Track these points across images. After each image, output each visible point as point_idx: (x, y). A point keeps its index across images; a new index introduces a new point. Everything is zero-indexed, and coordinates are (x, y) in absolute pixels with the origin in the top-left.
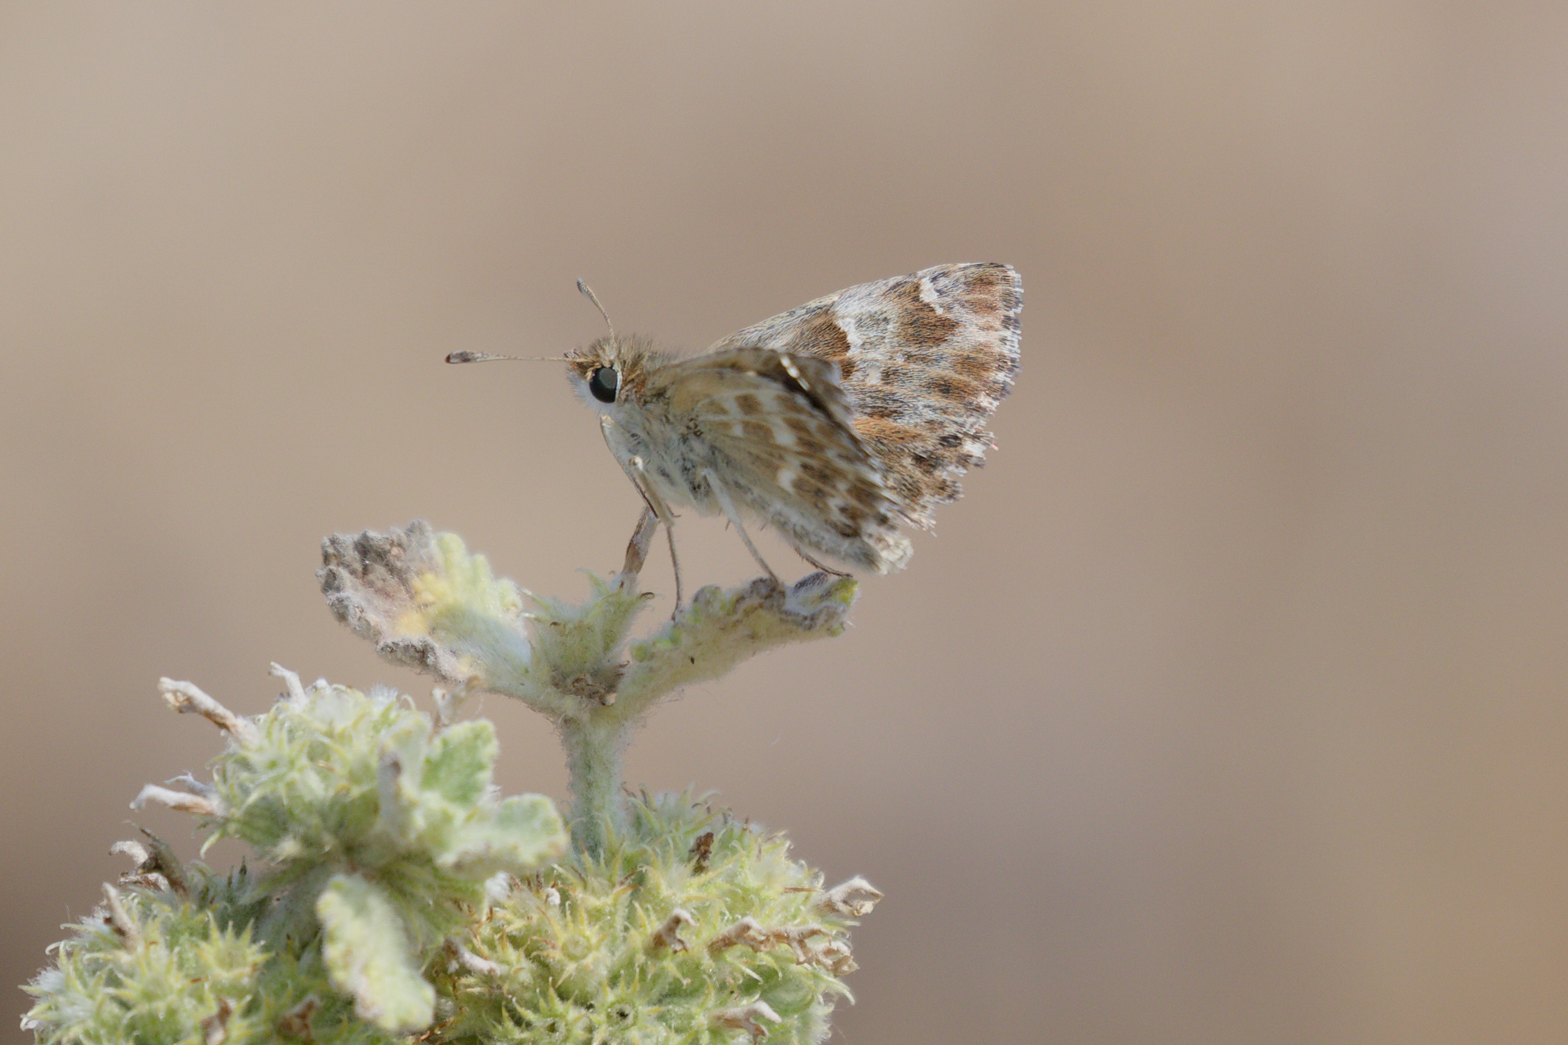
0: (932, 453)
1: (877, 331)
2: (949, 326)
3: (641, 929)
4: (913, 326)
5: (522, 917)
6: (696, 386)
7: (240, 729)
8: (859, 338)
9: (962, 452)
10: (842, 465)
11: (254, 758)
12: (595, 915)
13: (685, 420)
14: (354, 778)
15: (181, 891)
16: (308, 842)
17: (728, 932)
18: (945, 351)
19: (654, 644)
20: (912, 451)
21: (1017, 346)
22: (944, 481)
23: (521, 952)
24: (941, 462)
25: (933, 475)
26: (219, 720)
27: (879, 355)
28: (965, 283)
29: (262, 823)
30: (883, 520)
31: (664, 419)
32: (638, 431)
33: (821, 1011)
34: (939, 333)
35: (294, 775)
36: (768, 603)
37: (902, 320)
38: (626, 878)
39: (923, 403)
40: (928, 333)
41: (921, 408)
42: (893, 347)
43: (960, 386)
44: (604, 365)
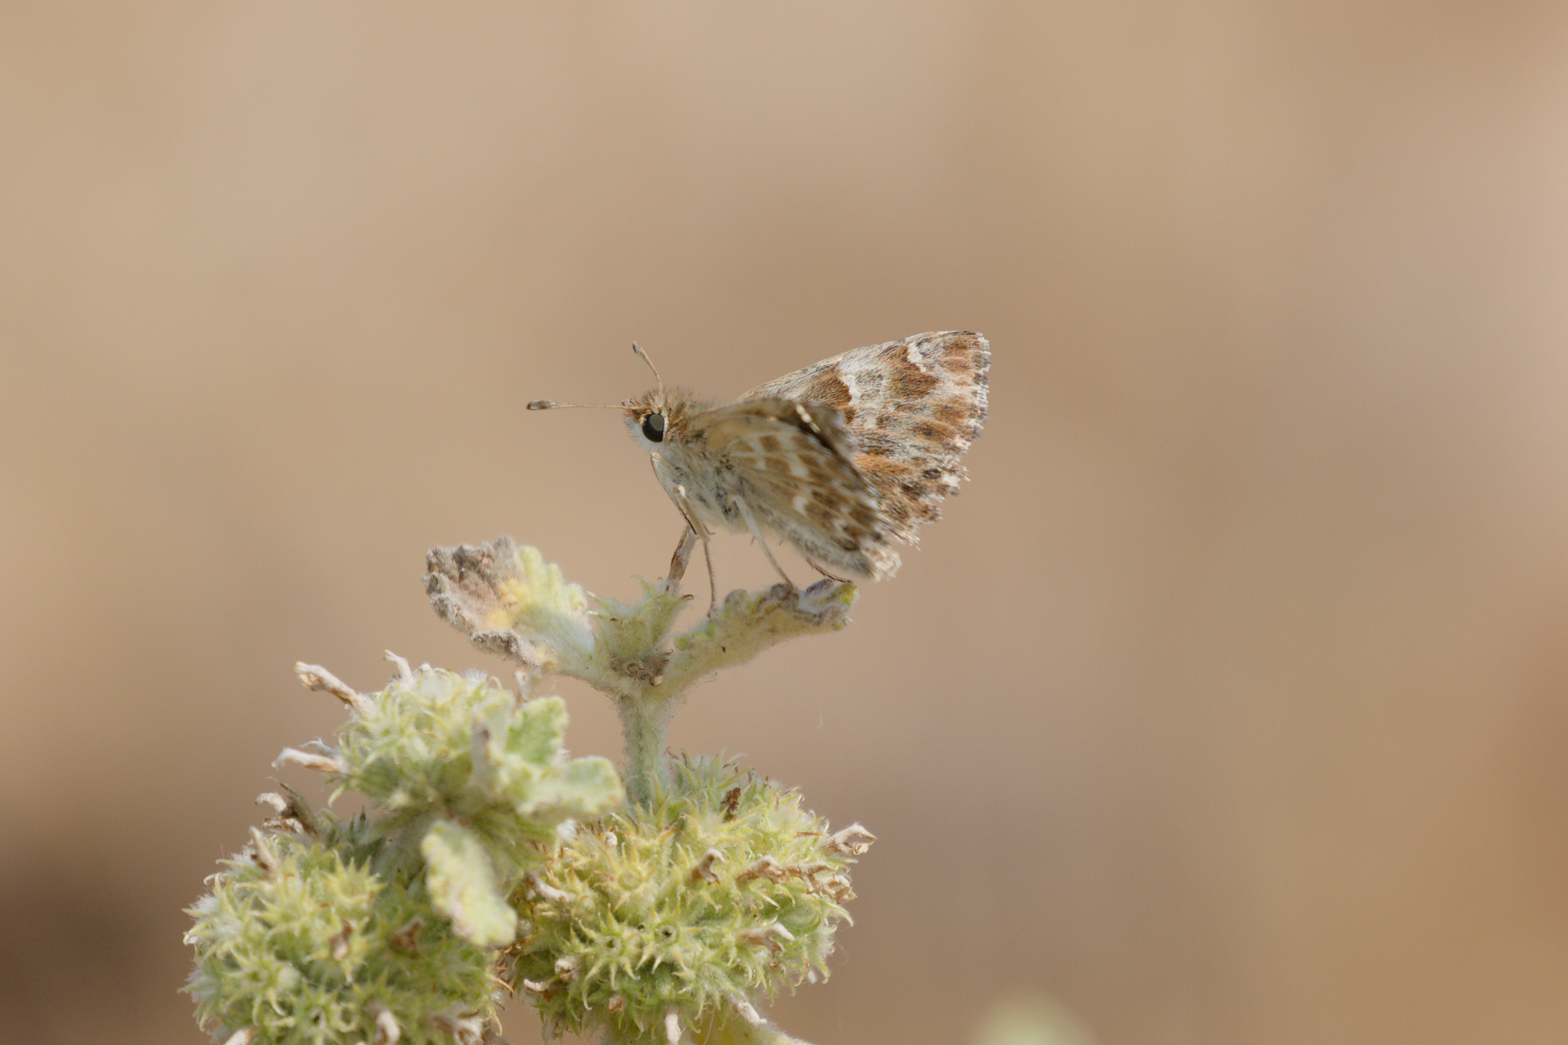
0: (917, 483)
1: (873, 385)
2: (931, 381)
3: (682, 865)
4: (902, 381)
5: (586, 855)
6: (728, 429)
7: (361, 704)
8: (859, 391)
9: (941, 483)
10: (845, 492)
11: (372, 727)
12: (645, 854)
13: (719, 456)
14: (452, 743)
15: (313, 834)
16: (415, 794)
17: (752, 868)
18: (928, 401)
19: (693, 636)
20: (901, 481)
21: (985, 397)
22: (927, 506)
23: (586, 884)
24: (924, 491)
25: (918, 501)
26: (343, 696)
27: (874, 405)
28: (944, 348)
29: (378, 779)
30: (878, 537)
31: (702, 455)
32: (681, 465)
33: (827, 931)
34: (922, 387)
35: (404, 741)
36: (784, 603)
37: (893, 377)
38: (670, 824)
39: (910, 443)
40: (914, 388)
41: (908, 447)
42: (886, 398)
43: (940, 429)
44: (654, 412)
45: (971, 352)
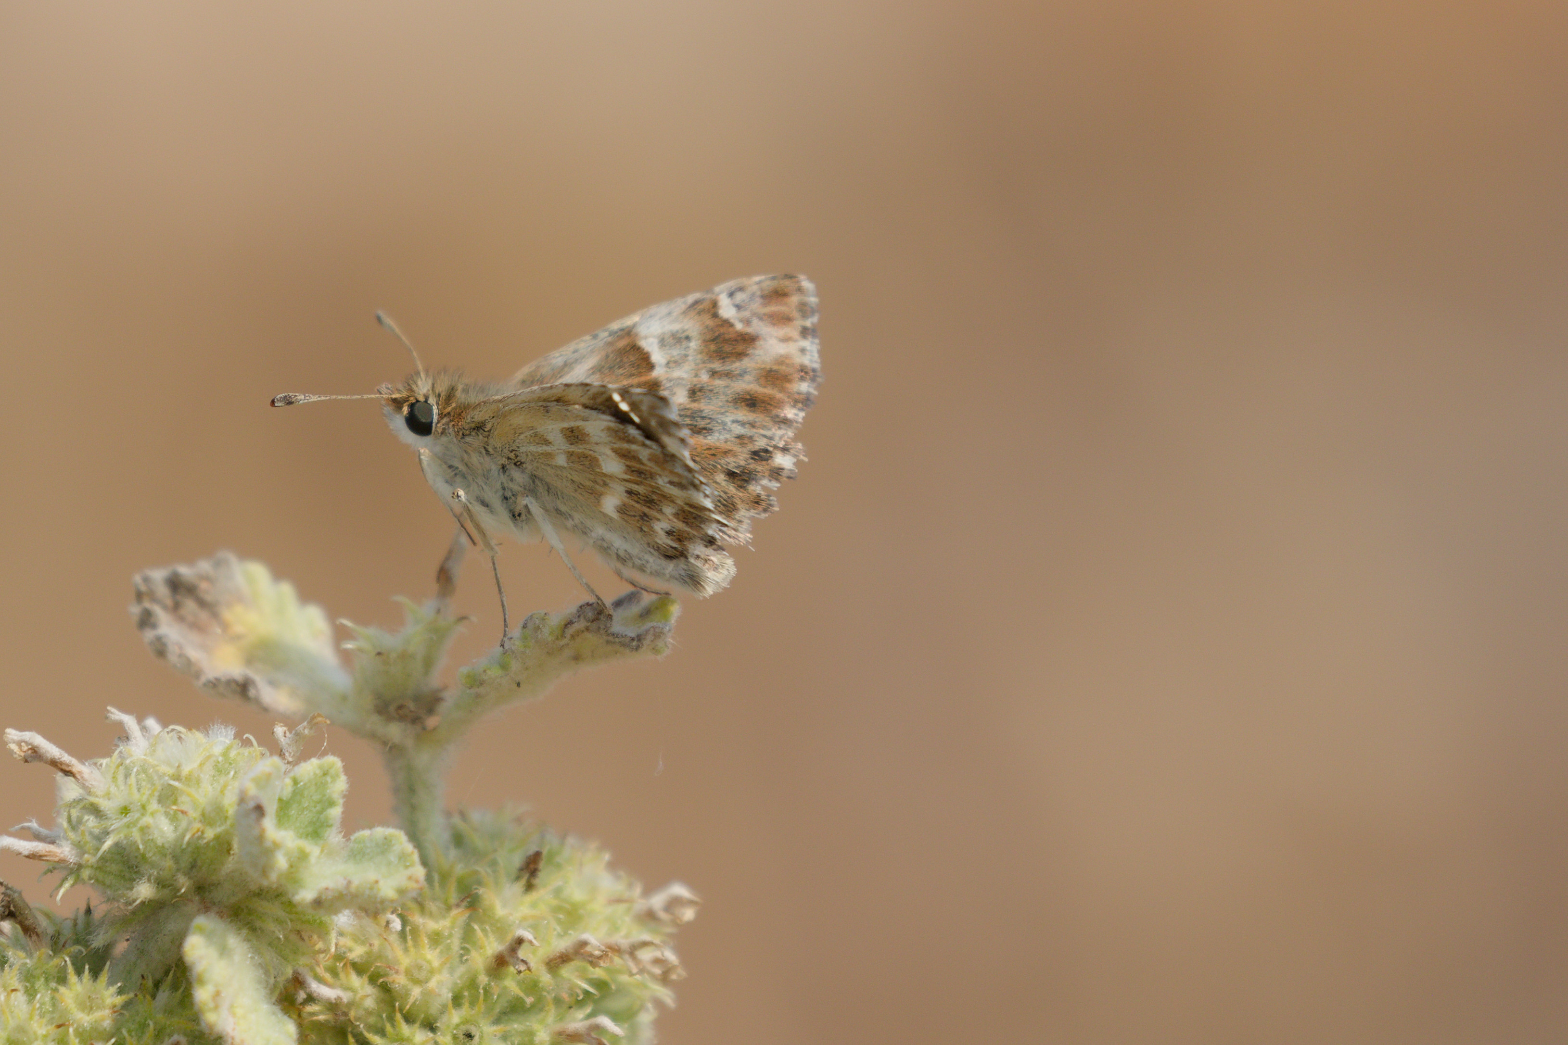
0: (745, 468)
1: (680, 349)
2: (749, 340)
3: (481, 951)
4: (714, 342)
5: (363, 943)
6: (519, 420)
7: (86, 776)
8: (663, 357)
9: (773, 466)
10: (674, 491)
11: (105, 805)
12: (436, 939)
13: (506, 451)
14: (207, 819)
15: (34, 937)
16: (161, 883)
17: (566, 950)
18: (748, 365)
19: (485, 671)
20: (725, 466)
22: (758, 496)
23: (365, 978)
24: (754, 476)
25: (748, 490)
26: (64, 767)
27: (683, 373)
28: (761, 297)
29: (114, 867)
30: (711, 542)
31: (484, 451)
32: (456, 463)
33: (646, 1018)
34: (740, 348)
35: (147, 820)
36: (594, 626)
37: (703, 337)
38: (462, 901)
39: (731, 419)
40: (730, 349)
41: (729, 423)
42: (697, 364)
43: (766, 399)
44: (419, 400)
45: (794, 299)
